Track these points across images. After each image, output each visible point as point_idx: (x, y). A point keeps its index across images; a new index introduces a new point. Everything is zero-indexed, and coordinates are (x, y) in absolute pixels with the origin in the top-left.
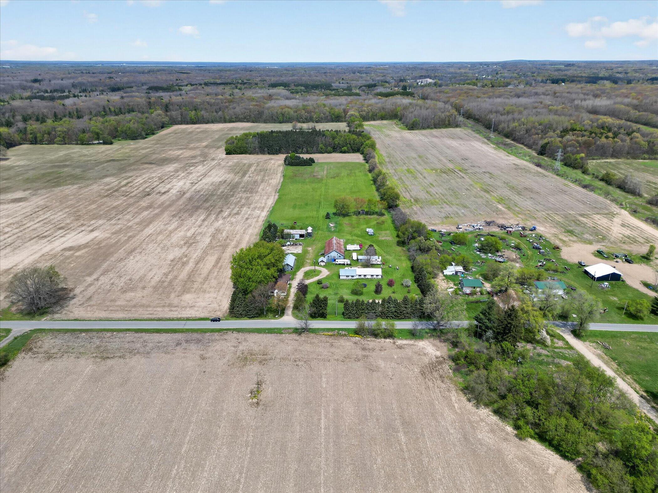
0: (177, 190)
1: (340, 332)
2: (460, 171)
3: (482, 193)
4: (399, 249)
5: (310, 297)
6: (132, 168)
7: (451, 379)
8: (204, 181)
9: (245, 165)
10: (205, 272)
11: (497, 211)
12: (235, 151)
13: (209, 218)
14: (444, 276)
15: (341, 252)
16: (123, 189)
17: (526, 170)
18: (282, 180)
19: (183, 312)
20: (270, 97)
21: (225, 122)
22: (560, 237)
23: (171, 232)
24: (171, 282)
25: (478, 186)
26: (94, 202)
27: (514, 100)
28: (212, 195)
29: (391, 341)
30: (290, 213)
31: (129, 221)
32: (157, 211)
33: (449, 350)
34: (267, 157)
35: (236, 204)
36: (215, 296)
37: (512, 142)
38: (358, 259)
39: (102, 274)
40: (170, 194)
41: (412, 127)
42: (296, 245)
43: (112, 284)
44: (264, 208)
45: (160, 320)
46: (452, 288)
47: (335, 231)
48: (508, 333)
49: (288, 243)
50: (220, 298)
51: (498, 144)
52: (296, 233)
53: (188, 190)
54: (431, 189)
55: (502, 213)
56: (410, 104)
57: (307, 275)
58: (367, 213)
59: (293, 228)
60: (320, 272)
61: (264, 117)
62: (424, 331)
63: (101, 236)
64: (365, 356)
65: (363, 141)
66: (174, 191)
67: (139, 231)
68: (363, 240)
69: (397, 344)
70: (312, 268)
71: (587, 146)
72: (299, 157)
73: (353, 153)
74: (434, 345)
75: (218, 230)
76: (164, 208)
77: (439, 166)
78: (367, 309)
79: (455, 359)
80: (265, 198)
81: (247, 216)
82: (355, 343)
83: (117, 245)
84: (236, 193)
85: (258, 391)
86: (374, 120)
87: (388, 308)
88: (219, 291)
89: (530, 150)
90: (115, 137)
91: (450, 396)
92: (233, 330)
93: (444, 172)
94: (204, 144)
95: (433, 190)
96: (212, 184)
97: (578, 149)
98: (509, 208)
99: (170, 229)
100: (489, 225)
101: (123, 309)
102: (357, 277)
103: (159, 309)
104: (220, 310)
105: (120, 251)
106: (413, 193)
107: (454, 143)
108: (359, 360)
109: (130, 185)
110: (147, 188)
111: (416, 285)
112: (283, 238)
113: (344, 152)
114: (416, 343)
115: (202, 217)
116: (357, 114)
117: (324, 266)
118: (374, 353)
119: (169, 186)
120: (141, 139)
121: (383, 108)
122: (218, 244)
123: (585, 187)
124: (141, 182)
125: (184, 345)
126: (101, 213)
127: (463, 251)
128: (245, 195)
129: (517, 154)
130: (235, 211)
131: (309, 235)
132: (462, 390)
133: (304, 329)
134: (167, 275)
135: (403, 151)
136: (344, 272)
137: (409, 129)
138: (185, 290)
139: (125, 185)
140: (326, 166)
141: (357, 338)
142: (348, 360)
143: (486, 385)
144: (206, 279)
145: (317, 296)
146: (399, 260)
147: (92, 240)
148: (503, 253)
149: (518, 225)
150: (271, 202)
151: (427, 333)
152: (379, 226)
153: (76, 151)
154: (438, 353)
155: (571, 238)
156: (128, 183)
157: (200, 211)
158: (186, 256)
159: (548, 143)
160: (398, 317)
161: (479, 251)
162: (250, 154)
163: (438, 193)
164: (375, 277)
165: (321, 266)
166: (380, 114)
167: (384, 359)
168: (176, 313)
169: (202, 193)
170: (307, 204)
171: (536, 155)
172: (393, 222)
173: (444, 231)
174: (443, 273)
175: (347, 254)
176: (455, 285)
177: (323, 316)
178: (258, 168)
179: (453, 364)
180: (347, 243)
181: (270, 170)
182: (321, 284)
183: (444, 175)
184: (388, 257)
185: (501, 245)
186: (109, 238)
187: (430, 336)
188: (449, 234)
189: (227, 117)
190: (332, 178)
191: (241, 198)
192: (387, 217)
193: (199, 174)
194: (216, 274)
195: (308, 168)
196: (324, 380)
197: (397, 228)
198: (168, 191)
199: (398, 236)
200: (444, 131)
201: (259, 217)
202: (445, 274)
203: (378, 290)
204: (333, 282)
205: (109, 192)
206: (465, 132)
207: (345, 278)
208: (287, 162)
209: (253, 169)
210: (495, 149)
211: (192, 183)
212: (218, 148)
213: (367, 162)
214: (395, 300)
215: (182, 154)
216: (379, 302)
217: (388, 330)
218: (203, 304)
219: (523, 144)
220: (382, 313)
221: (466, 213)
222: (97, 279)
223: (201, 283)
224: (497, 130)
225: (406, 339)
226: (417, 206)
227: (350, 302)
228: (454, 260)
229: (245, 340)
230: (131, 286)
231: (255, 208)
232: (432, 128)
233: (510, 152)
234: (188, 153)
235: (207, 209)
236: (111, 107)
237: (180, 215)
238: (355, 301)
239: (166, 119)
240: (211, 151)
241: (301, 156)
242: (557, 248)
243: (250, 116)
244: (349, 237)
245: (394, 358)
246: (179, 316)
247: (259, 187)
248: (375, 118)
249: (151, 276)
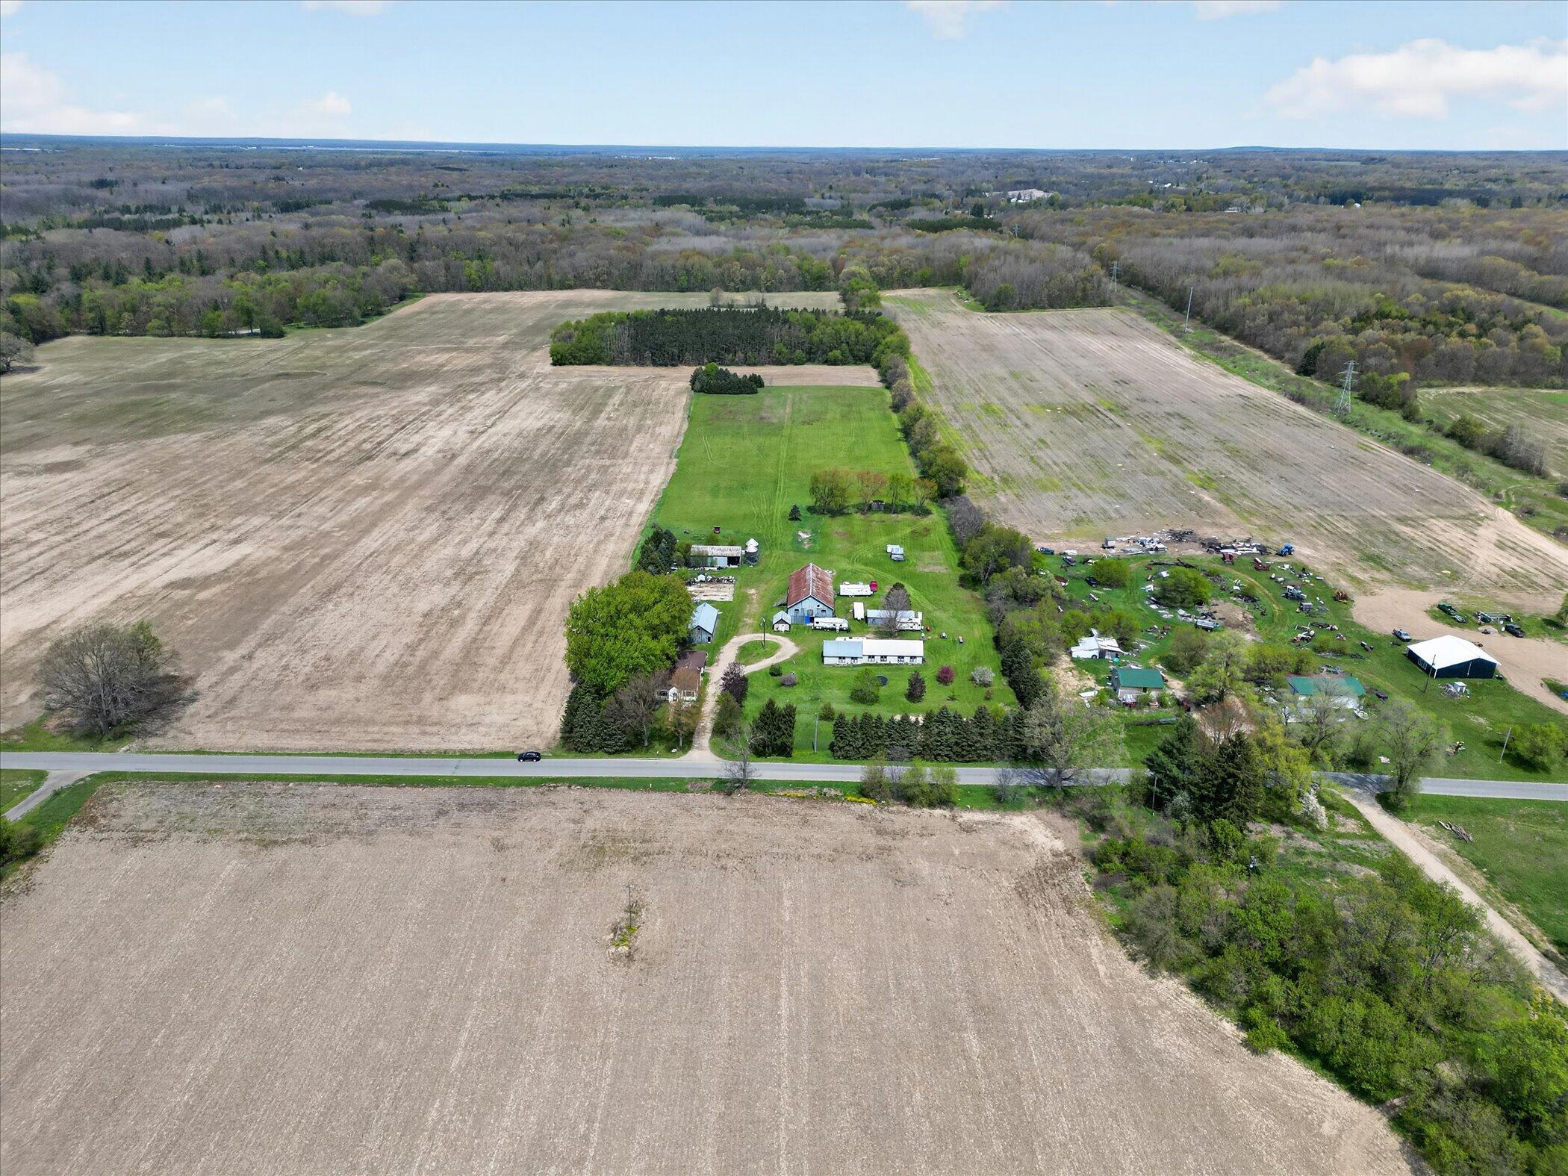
0: (436, 448)
1: (825, 790)
2: (1111, 410)
3: (1166, 465)
4: (964, 594)
5: (753, 707)
6: (331, 393)
7: (1088, 907)
8: (500, 427)
9: (596, 389)
10: (503, 644)
11: (1200, 507)
12: (575, 358)
13: (513, 515)
14: (1073, 660)
15: (825, 598)
16: (309, 443)
17: (1268, 411)
18: (686, 426)
19: (454, 738)
20: (657, 230)
21: (551, 287)
22: (1350, 570)
23: (423, 548)
24: (423, 667)
25: (1153, 448)
26: (241, 474)
27: (1242, 242)
28: (520, 460)
29: (947, 813)
30: (704, 504)
31: (324, 519)
32: (389, 497)
33: (1085, 838)
34: (649, 371)
35: (578, 482)
36: (528, 699)
37: (1236, 343)
38: (866, 618)
39: (260, 645)
40: (420, 457)
41: (996, 305)
42: (719, 581)
43: (286, 667)
44: (642, 493)
45: (396, 754)
46: (1091, 689)
47: (811, 551)
48: (1227, 800)
49: (702, 577)
50: (540, 705)
51: (1199, 347)
52: (720, 553)
53: (463, 448)
54: (1040, 453)
55: (1213, 512)
56: (993, 249)
57: (746, 653)
58: (889, 509)
59: (712, 541)
60: (776, 647)
61: (643, 277)
62: (1023, 792)
63: (255, 556)
64: (883, 850)
65: (879, 335)
66: (429, 451)
67: (347, 545)
68: (878, 572)
69: (960, 820)
70: (759, 637)
71: (1415, 355)
72: (726, 374)
73: (855, 364)
74: (1048, 825)
75: (534, 545)
76: (406, 489)
77: (1059, 398)
78: (890, 736)
79: (1097, 859)
80: (645, 469)
81: (602, 512)
82: (861, 817)
83: (296, 576)
84: (577, 458)
85: (629, 927)
86: (906, 286)
87: (939, 734)
88: (537, 688)
89: (1277, 363)
90: (289, 321)
91: (1086, 946)
92: (571, 782)
93: (1073, 413)
94: (502, 339)
95: (1044, 455)
96: (519, 435)
97: (1395, 361)
98: (1227, 501)
99: (421, 539)
100: (1180, 540)
101: (310, 727)
102: (865, 660)
103: (394, 729)
104: (540, 734)
105: (303, 590)
106: (999, 462)
107: (1097, 345)
108: (869, 858)
109: (324, 434)
110: (365, 441)
111: (1005, 681)
112: (687, 564)
113: (835, 362)
114: (1007, 820)
115: (497, 514)
116: (864, 270)
117: (786, 634)
118: (906, 843)
119: (417, 438)
120: (352, 325)
121: (927, 259)
122: (534, 578)
123: (1410, 452)
124: (351, 427)
125: (456, 815)
126: (258, 499)
127: (1118, 602)
128: (596, 462)
129: (1251, 374)
130: (573, 500)
131: (750, 558)
132: (1115, 933)
133: (739, 781)
134: (414, 650)
135: (975, 360)
136: (834, 649)
137: (988, 310)
138: (458, 685)
139: (314, 435)
140: (790, 396)
141: (866, 806)
142: (844, 857)
143: (1173, 921)
144: (506, 660)
145: (771, 704)
146: (966, 622)
147: (237, 564)
148: (1214, 608)
149: (1248, 541)
150: (659, 479)
151: (1031, 795)
152: (917, 539)
153: (198, 350)
154: (1059, 845)
155: (1378, 576)
156: (319, 430)
157: (491, 498)
158: (459, 604)
159: (1323, 346)
160: (963, 756)
161: (1156, 603)
162: (610, 364)
163: (1059, 461)
164: (907, 660)
165: (778, 632)
166: (919, 272)
167: (930, 856)
168: (436, 739)
169: (496, 455)
170: (744, 486)
171: (1293, 375)
172: (951, 530)
173: (1072, 552)
174: (1070, 653)
175: (841, 605)
176: (1099, 682)
177: (784, 752)
178: (630, 398)
179: (1095, 871)
180: (840, 578)
181: (658, 403)
182: (780, 674)
183: (1073, 420)
184: (938, 614)
185: (1208, 589)
186: (277, 559)
187: (1040, 804)
188: (1085, 561)
189: (557, 278)
190: (804, 423)
191: (589, 468)
192: (937, 517)
193: (488, 411)
194: (530, 645)
195: (747, 401)
196: (787, 903)
197: (959, 545)
198: (415, 451)
199: (962, 564)
200: (1073, 314)
201: (631, 514)
202: (1074, 655)
203: (915, 692)
204: (808, 670)
205: (276, 451)
206: (1122, 316)
207: (836, 661)
208: (698, 385)
209: (616, 399)
210: (1195, 358)
211: (472, 432)
212: (534, 349)
213: (887, 388)
214: (958, 717)
215: (448, 361)
216: (917, 721)
217: (937, 786)
218: (501, 719)
219: (1261, 347)
220: (925, 746)
221: (1124, 513)
222: (250, 657)
223: (495, 669)
224: (1199, 314)
225: (981, 810)
226: (1008, 491)
227: (849, 718)
228: (1096, 622)
229: (600, 806)
230: (330, 673)
231: (622, 493)
232: (1043, 308)
233: (1231, 366)
234: (462, 361)
235: (508, 493)
236: (280, 249)
237: (444, 508)
238: (859, 719)
239: (410, 280)
240: (518, 355)
241: (732, 370)
242: (1342, 598)
243: (609, 274)
244: (844, 565)
245: (952, 855)
246: (444, 746)
247: (631, 442)
248: (907, 280)
249: (377, 652)
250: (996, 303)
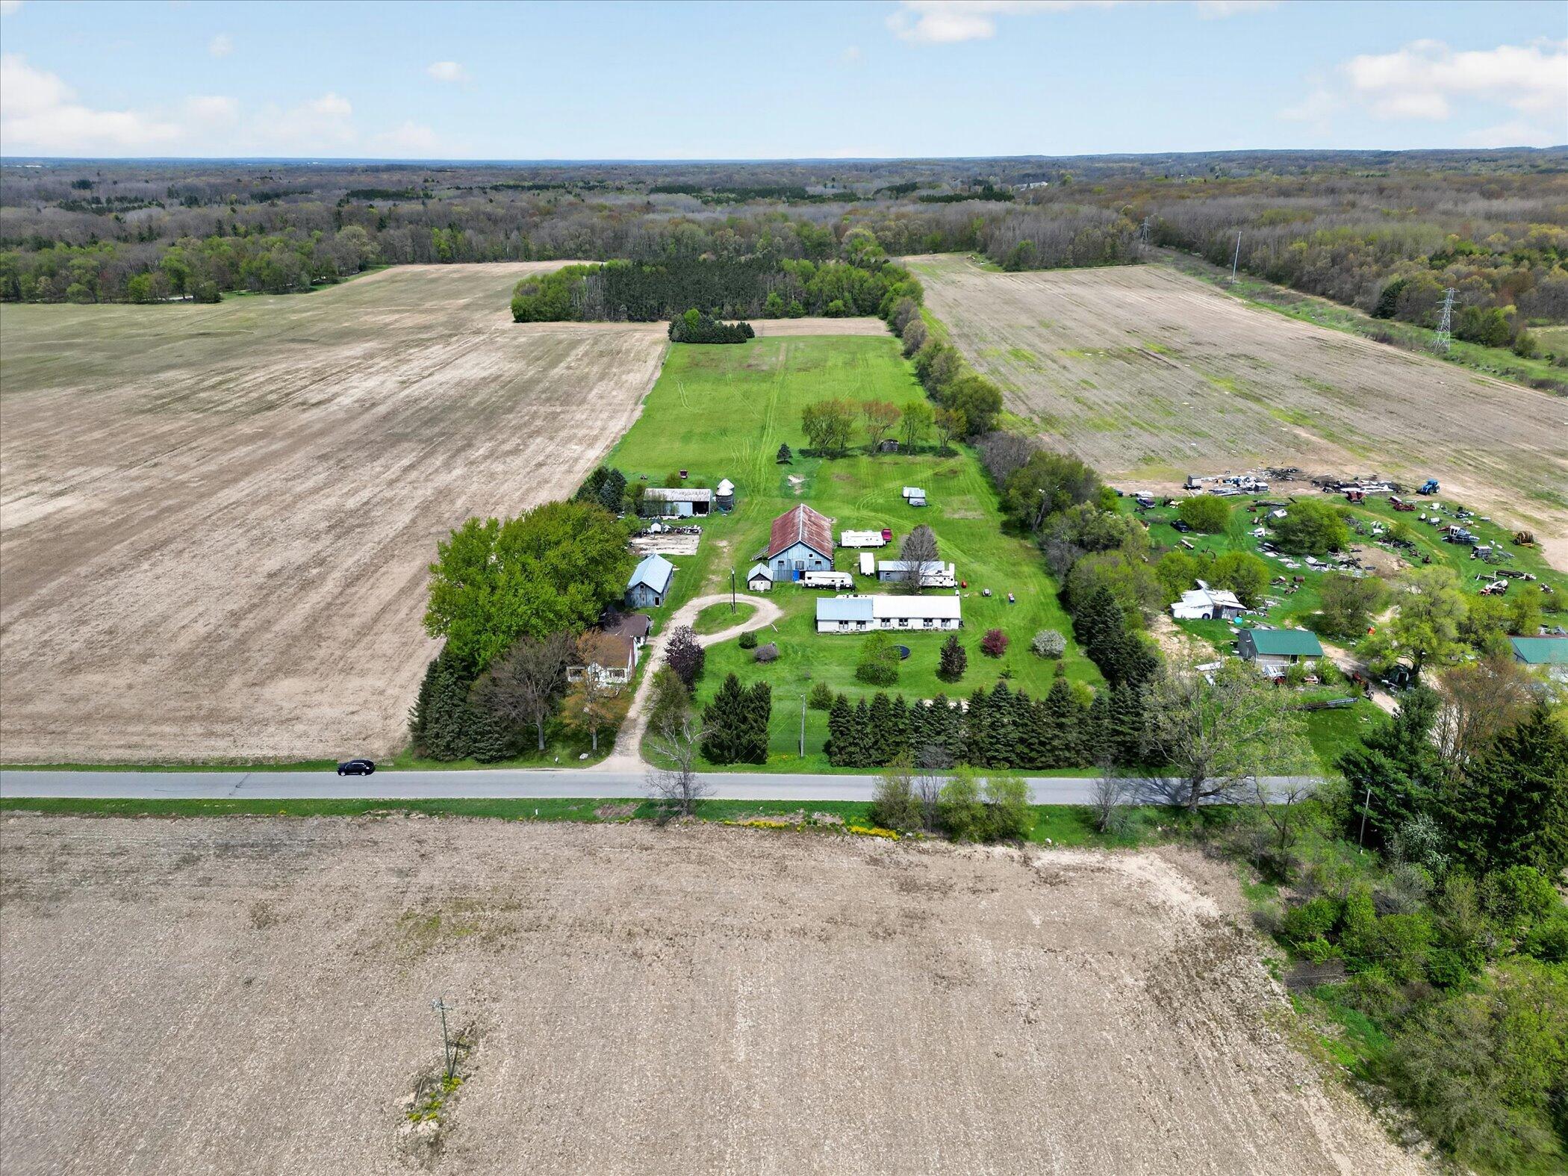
0: (355, 398)
1: (816, 815)
2: (1163, 353)
3: (1240, 403)
4: (1011, 544)
5: (708, 690)
6: (250, 350)
7: (1287, 1026)
8: (438, 377)
9: (560, 342)
10: (370, 606)
11: (1297, 444)
12: (539, 313)
13: (428, 461)
14: (1176, 621)
15: (822, 547)
16: (202, 395)
17: (1354, 352)
18: (658, 374)
19: (252, 740)
20: (649, 207)
21: (528, 257)
22: (1521, 509)
23: (299, 497)
24: (242, 641)
25: (1224, 388)
26: (105, 424)
28: (452, 408)
29: (1014, 851)
30: (671, 451)
31: (185, 468)
32: (277, 446)
33: (1250, 893)
34: (625, 326)
35: (518, 428)
36: (380, 684)
37: (1293, 292)
38: (878, 573)
39: (24, 615)
40: (333, 407)
41: (1016, 265)
42: (680, 532)
43: (45, 644)
44: (596, 438)
45: (155, 766)
46: (1209, 660)
47: (804, 498)
49: (656, 527)
50: (396, 691)
51: (1251, 296)
52: (682, 498)
53: (386, 398)
54: (1086, 394)
55: (1315, 449)
56: (1009, 212)
57: (708, 619)
58: (904, 450)
59: (673, 483)
60: (753, 610)
61: (630, 246)
62: (1136, 816)
63: (77, 508)
64: (912, 917)
65: (887, 283)
66: (346, 401)
67: (201, 496)
68: (893, 520)
69: (1037, 864)
70: (727, 598)
71: (1514, 287)
72: (710, 322)
73: (861, 315)
74: (1185, 871)
75: (445, 494)
76: (301, 438)
77: (1100, 343)
78: (917, 730)
79: (1286, 935)
80: (605, 415)
81: (541, 458)
82: (874, 861)
83: (119, 530)
84: (522, 405)
85: (450, 1077)
86: (915, 252)
87: (992, 725)
88: (397, 670)
89: (1346, 309)
90: (229, 288)
91: (1300, 1112)
92: (410, 807)
93: (1119, 357)
94: (462, 302)
95: (1091, 396)
96: (458, 384)
97: (1493, 295)
98: (1331, 437)
99: (299, 489)
100: (1284, 479)
101: (42, 727)
102: (877, 625)
103: (167, 729)
104: (384, 734)
105: (117, 547)
106: (1038, 403)
107: (1133, 297)
108: (889, 934)
109: (224, 387)
110: (271, 392)
111: (1081, 650)
112: (639, 512)
113: (836, 314)
114: (1113, 862)
115: (406, 462)
116: (868, 233)
117: (766, 594)
118: (950, 903)
119: (336, 388)
120: (300, 291)
121: (938, 223)
122: (433, 530)
123: (1541, 385)
124: (262, 379)
125: (209, 864)
126: (112, 450)
127: (1221, 549)
128: (545, 410)
129: (1317, 318)
130: (507, 447)
131: (724, 504)
132: (1349, 1085)
133: (679, 802)
134: (240, 619)
135: (997, 312)
136: (829, 610)
137: (1007, 270)
138: (286, 666)
139: (213, 387)
140: (784, 345)
141: (881, 842)
142: (846, 931)
144: (364, 631)
145: (733, 685)
146: (1015, 575)
147: (45, 518)
148: (1355, 555)
149: (1374, 478)
150: (619, 425)
151: (1149, 822)
152: (940, 482)
153: (118, 314)
154: (1210, 907)
155: (1559, 515)
156: (221, 383)
157: (406, 445)
158: (322, 563)
159: (1404, 283)
160: (1032, 760)
161: (1272, 550)
162: (580, 320)
163: (1110, 401)
164: (937, 624)
165: (756, 593)
166: (930, 237)
167: (993, 929)
168: (221, 743)
169: (425, 403)
170: (724, 432)
171: (1367, 317)
172: (986, 470)
173: (1146, 494)
174: (1171, 612)
175: (842, 556)
176: (1220, 650)
177: (754, 756)
178: (597, 349)
179: (1282, 955)
180: (843, 525)
181: (628, 351)
182: (753, 646)
183: (1119, 362)
184: (977, 567)
185: (1345, 532)
186: (103, 512)
187: (1166, 836)
188: (1166, 503)
189: (533, 247)
190: (799, 370)
191: (534, 416)
192: (966, 459)
193: (428, 363)
194: (402, 615)
195: (735, 350)
196: (742, 1024)
197: (997, 486)
198: (329, 400)
199: (1005, 507)
200: (1102, 271)
201: (576, 460)
202: (1177, 615)
203: (951, 665)
204: (795, 640)
205: (159, 402)
206: (1158, 272)
207: (834, 627)
208: (676, 333)
209: (581, 350)
210: (1248, 307)
211: (403, 382)
212: (498, 309)
213: (898, 336)
214: (1021, 700)
215: (396, 321)
216: (959, 707)
217: (1000, 809)
218: (329, 712)
219: (1323, 294)
220: (972, 744)
221: (1204, 451)
223: (346, 642)
224: (1244, 266)
225: (1070, 845)
226: (1052, 431)
227: (853, 704)
228: (1203, 570)
229: (449, 847)
230: (105, 651)
231: (569, 439)
232: (1067, 267)
233: (1292, 312)
234: (410, 320)
235: (427, 441)
237: (341, 455)
238: (868, 705)
239: (378, 256)
240: (477, 315)
242: (1523, 540)
243: (592, 243)
244: (847, 511)
245: (1030, 926)
246: (233, 753)
247: (591, 389)
248: (918, 247)
249: (185, 622)
250: (1016, 263)
